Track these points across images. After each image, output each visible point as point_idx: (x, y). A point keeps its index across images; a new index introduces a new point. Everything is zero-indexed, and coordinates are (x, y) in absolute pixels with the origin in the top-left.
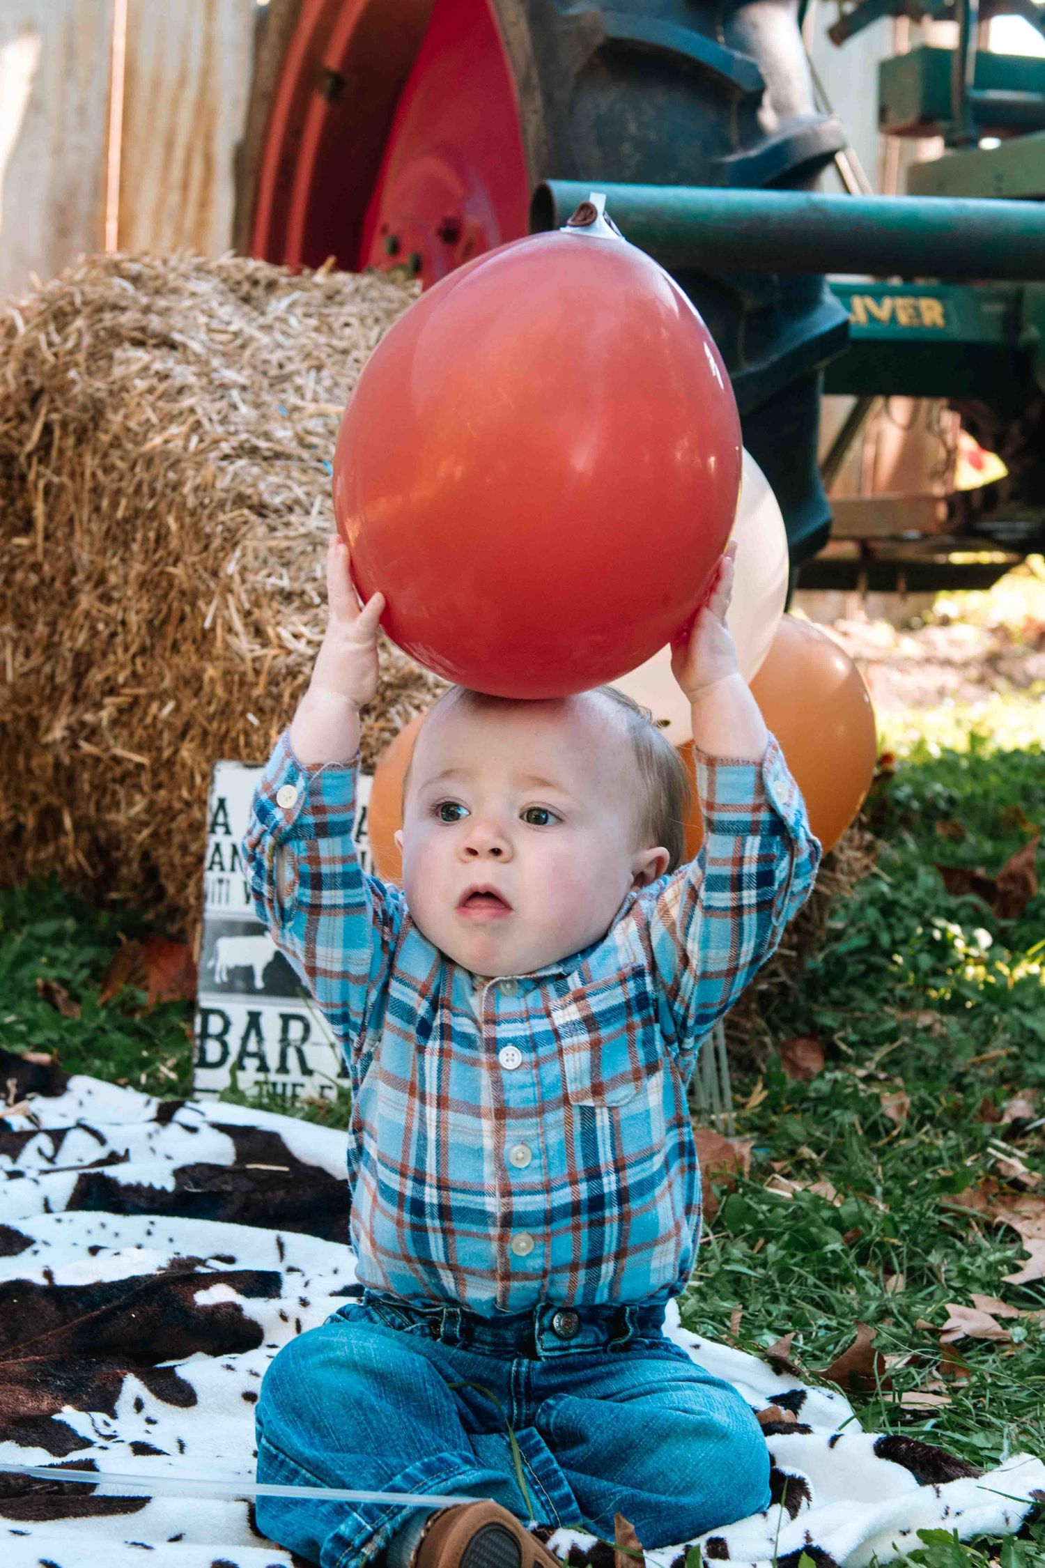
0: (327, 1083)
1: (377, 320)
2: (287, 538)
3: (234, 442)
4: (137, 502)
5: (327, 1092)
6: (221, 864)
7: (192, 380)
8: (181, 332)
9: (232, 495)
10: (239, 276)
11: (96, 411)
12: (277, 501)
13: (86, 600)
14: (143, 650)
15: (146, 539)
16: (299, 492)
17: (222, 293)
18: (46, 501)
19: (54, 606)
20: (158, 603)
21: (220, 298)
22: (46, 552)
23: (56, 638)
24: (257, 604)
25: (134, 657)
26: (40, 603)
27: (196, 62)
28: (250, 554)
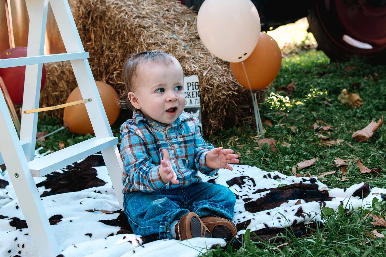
2: (151, 32)
3: (135, 15)
4: (116, 30)
7: (123, 4)
9: (138, 25)
11: (104, 13)
12: (147, 25)
13: (107, 52)
14: (121, 61)
15: (119, 38)
16: (150, 24)
18: (94, 34)
19: (99, 55)
20: (124, 50)
22: (95, 44)
23: (100, 62)
25: (119, 62)
26: (95, 56)
28: (144, 36)
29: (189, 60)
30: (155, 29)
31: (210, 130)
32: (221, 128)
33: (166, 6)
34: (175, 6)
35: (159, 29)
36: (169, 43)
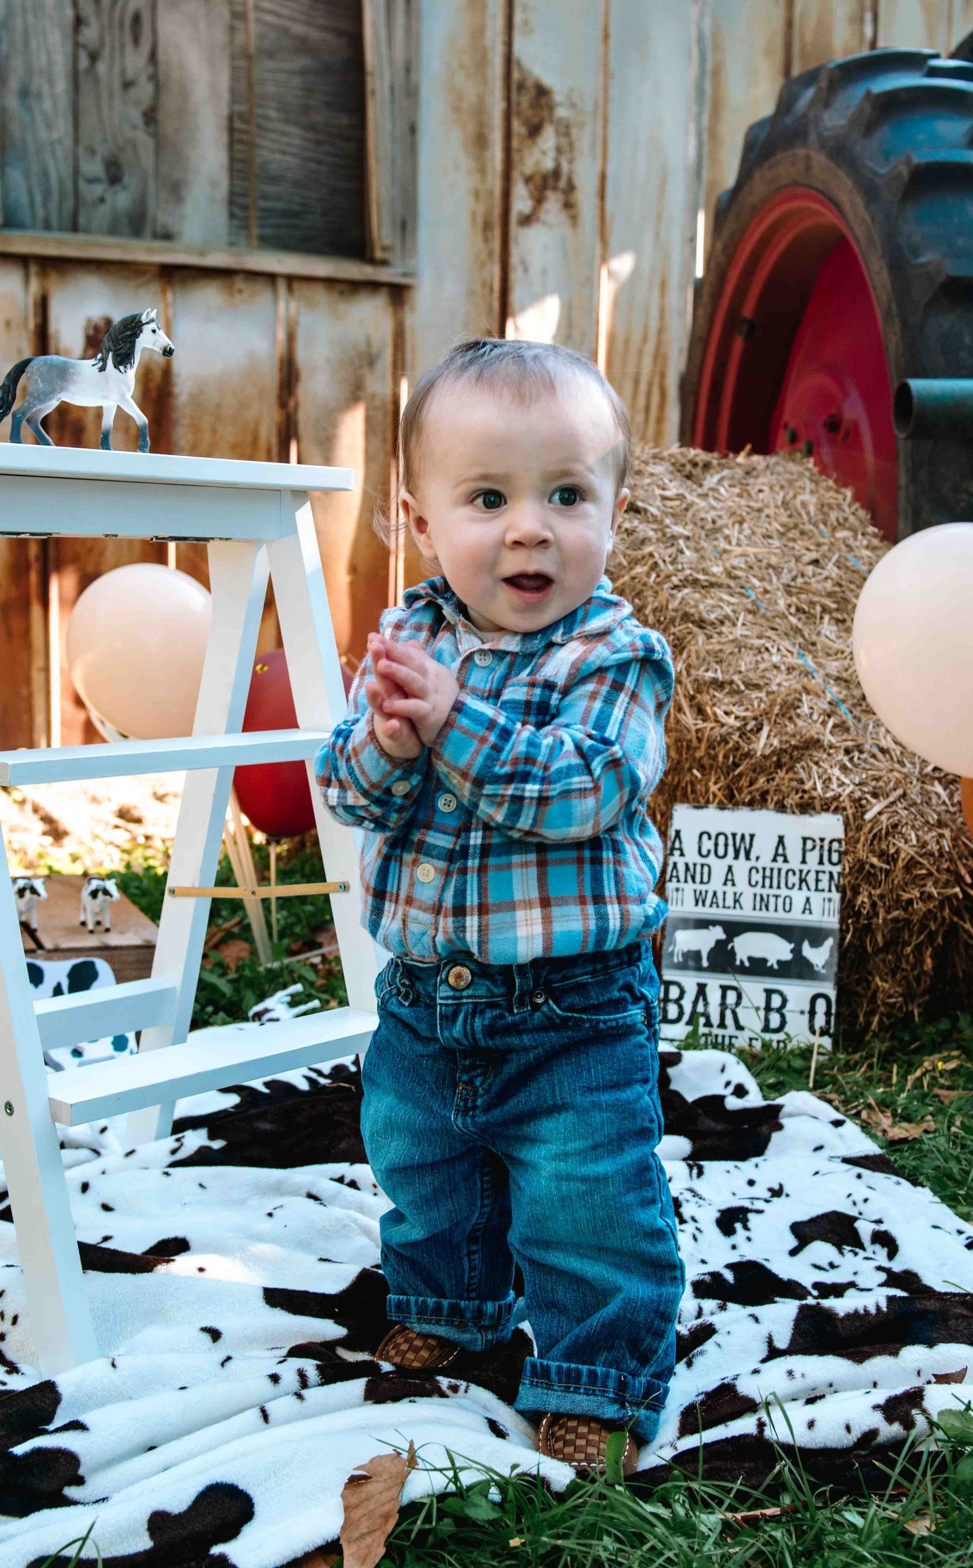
0: (754, 1036)
1: (782, 487)
2: (719, 643)
3: (681, 576)
5: (754, 1042)
6: (677, 877)
7: (651, 534)
8: (643, 501)
9: (680, 613)
10: (684, 461)
12: (712, 617)
16: (728, 610)
17: (672, 473)
21: (670, 476)
24: (698, 690)
27: (654, 325)
28: (693, 655)
29: (829, 755)
30: (739, 631)
31: (870, 1014)
32: (912, 1012)
33: (812, 547)
34: (850, 548)
35: (757, 630)
36: (779, 685)
